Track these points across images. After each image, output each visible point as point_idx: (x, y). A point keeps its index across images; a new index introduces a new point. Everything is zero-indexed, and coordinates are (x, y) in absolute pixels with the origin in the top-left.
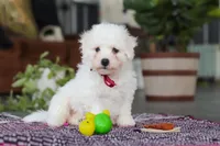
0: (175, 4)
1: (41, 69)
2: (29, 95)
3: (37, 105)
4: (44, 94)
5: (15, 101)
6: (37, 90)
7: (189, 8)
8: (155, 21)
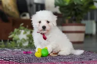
0: (76, 4)
1: (20, 31)
2: (16, 41)
3: (18, 45)
4: (21, 40)
5: (9, 43)
6: (19, 39)
7: (82, 5)
8: (67, 11)
